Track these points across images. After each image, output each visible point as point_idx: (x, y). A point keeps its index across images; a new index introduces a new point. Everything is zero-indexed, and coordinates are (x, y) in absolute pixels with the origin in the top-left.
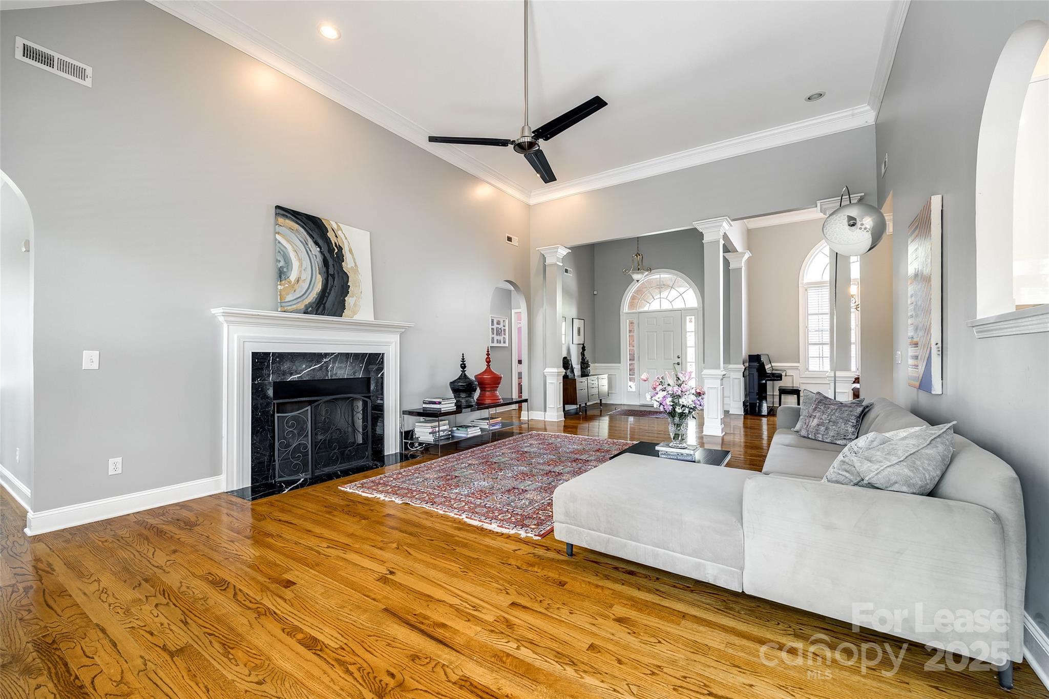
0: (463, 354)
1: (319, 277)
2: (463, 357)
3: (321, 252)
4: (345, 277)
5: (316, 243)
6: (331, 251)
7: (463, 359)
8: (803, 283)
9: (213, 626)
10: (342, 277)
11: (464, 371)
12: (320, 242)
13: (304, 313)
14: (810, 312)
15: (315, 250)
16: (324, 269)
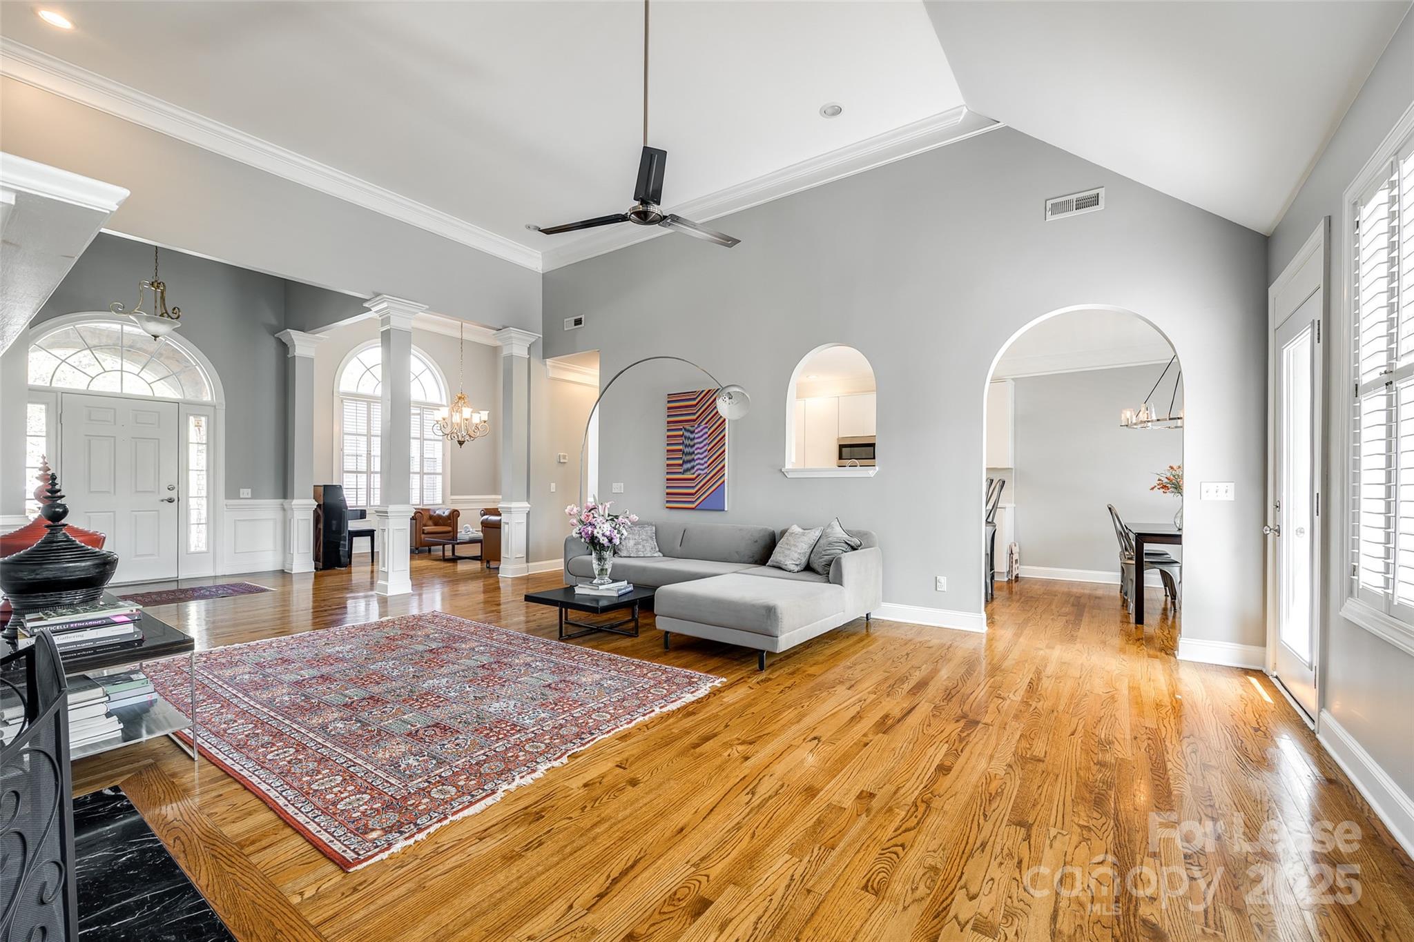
8: (338, 392)
9: (973, 820)
14: (346, 430)
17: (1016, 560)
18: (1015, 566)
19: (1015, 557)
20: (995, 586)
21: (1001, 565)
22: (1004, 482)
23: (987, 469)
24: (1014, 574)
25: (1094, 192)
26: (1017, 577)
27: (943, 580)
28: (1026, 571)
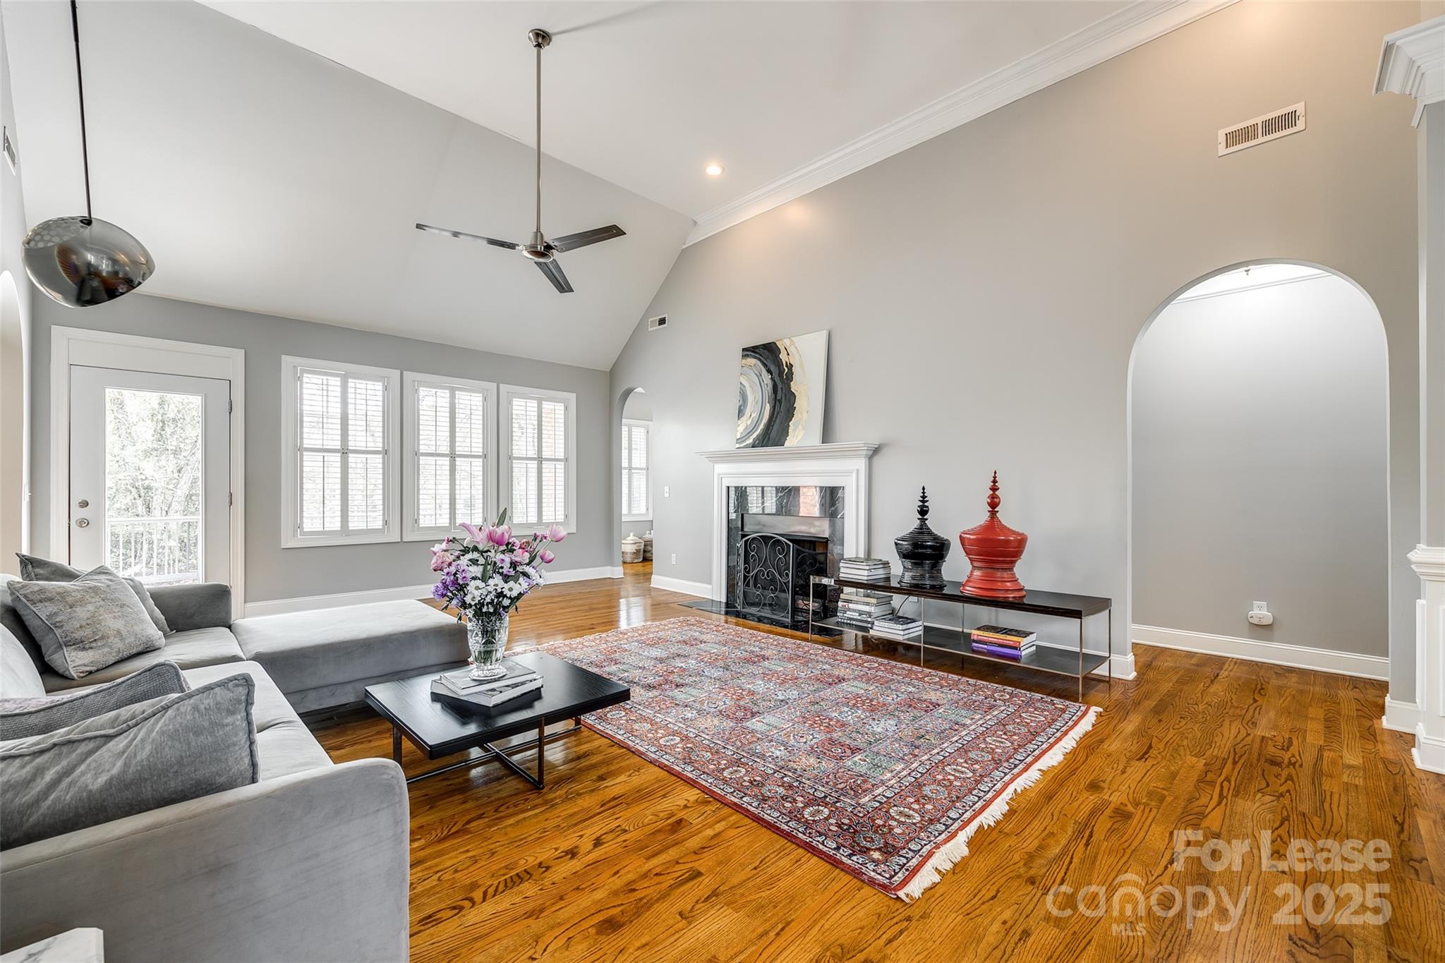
0: (924, 489)
1: (768, 405)
2: (924, 493)
3: (772, 379)
4: (792, 397)
5: (769, 371)
6: (781, 373)
7: (924, 497)
10: (789, 399)
11: (923, 520)
12: (772, 368)
13: (753, 447)
15: (767, 378)
16: (773, 396)
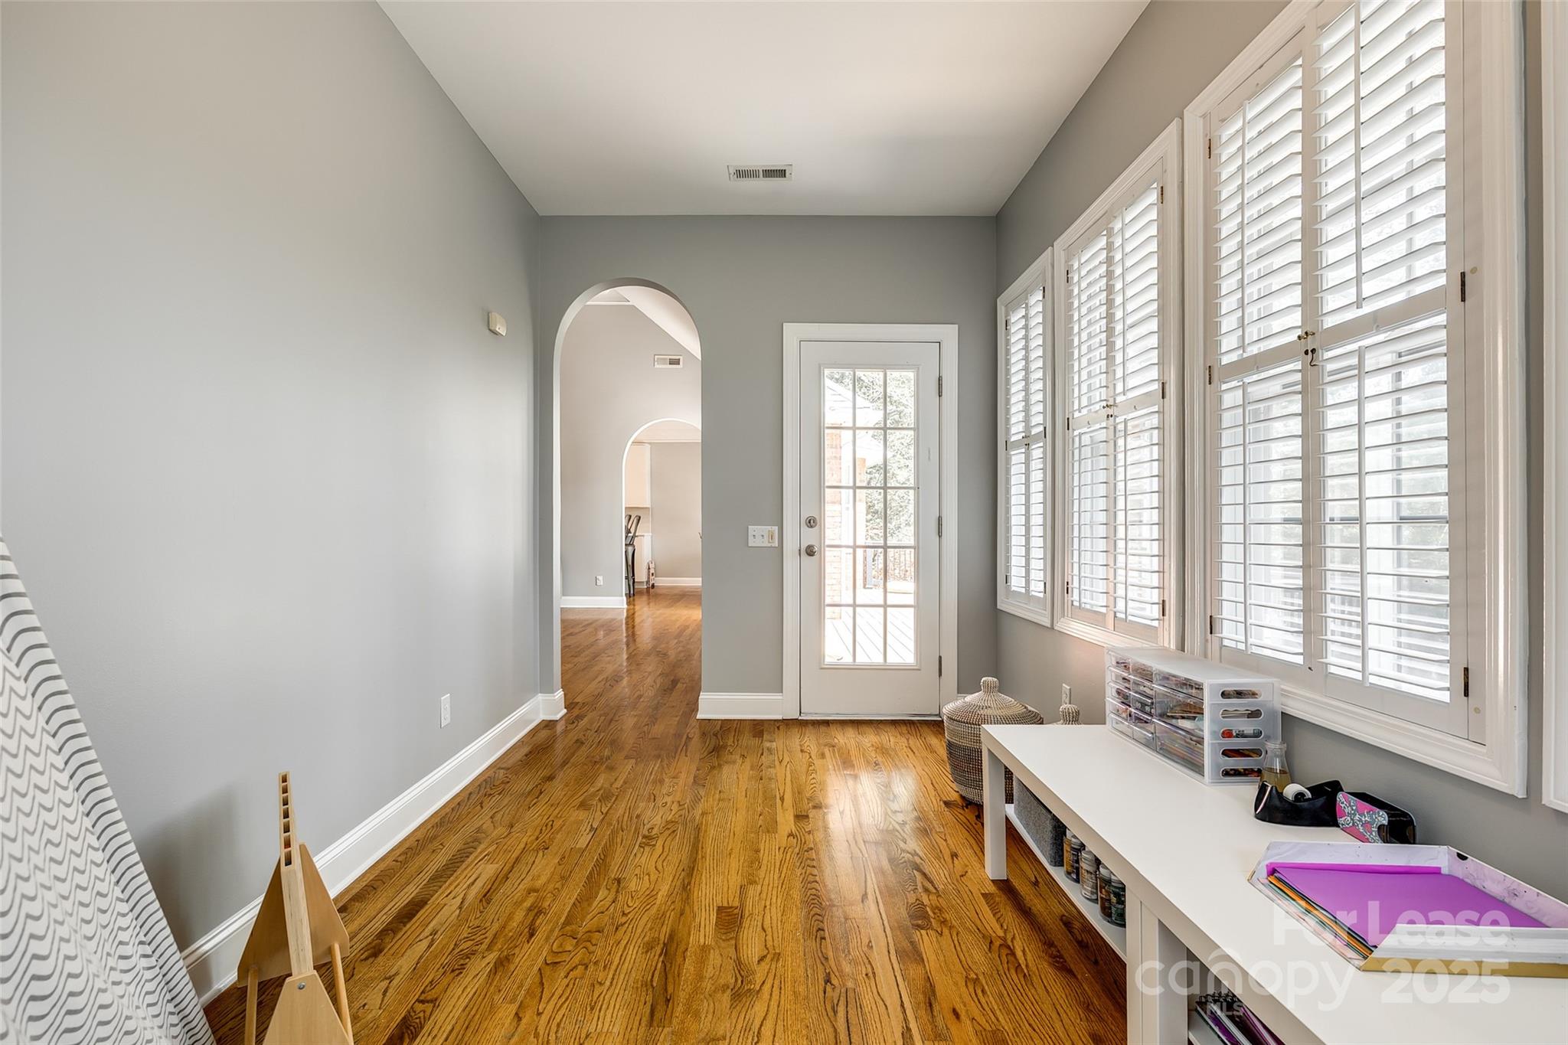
17: (653, 574)
18: (651, 577)
19: (652, 571)
20: (636, 591)
21: (641, 576)
22: (640, 517)
23: (626, 508)
24: (651, 583)
25: (677, 357)
26: (653, 586)
27: (600, 578)
28: (661, 582)
